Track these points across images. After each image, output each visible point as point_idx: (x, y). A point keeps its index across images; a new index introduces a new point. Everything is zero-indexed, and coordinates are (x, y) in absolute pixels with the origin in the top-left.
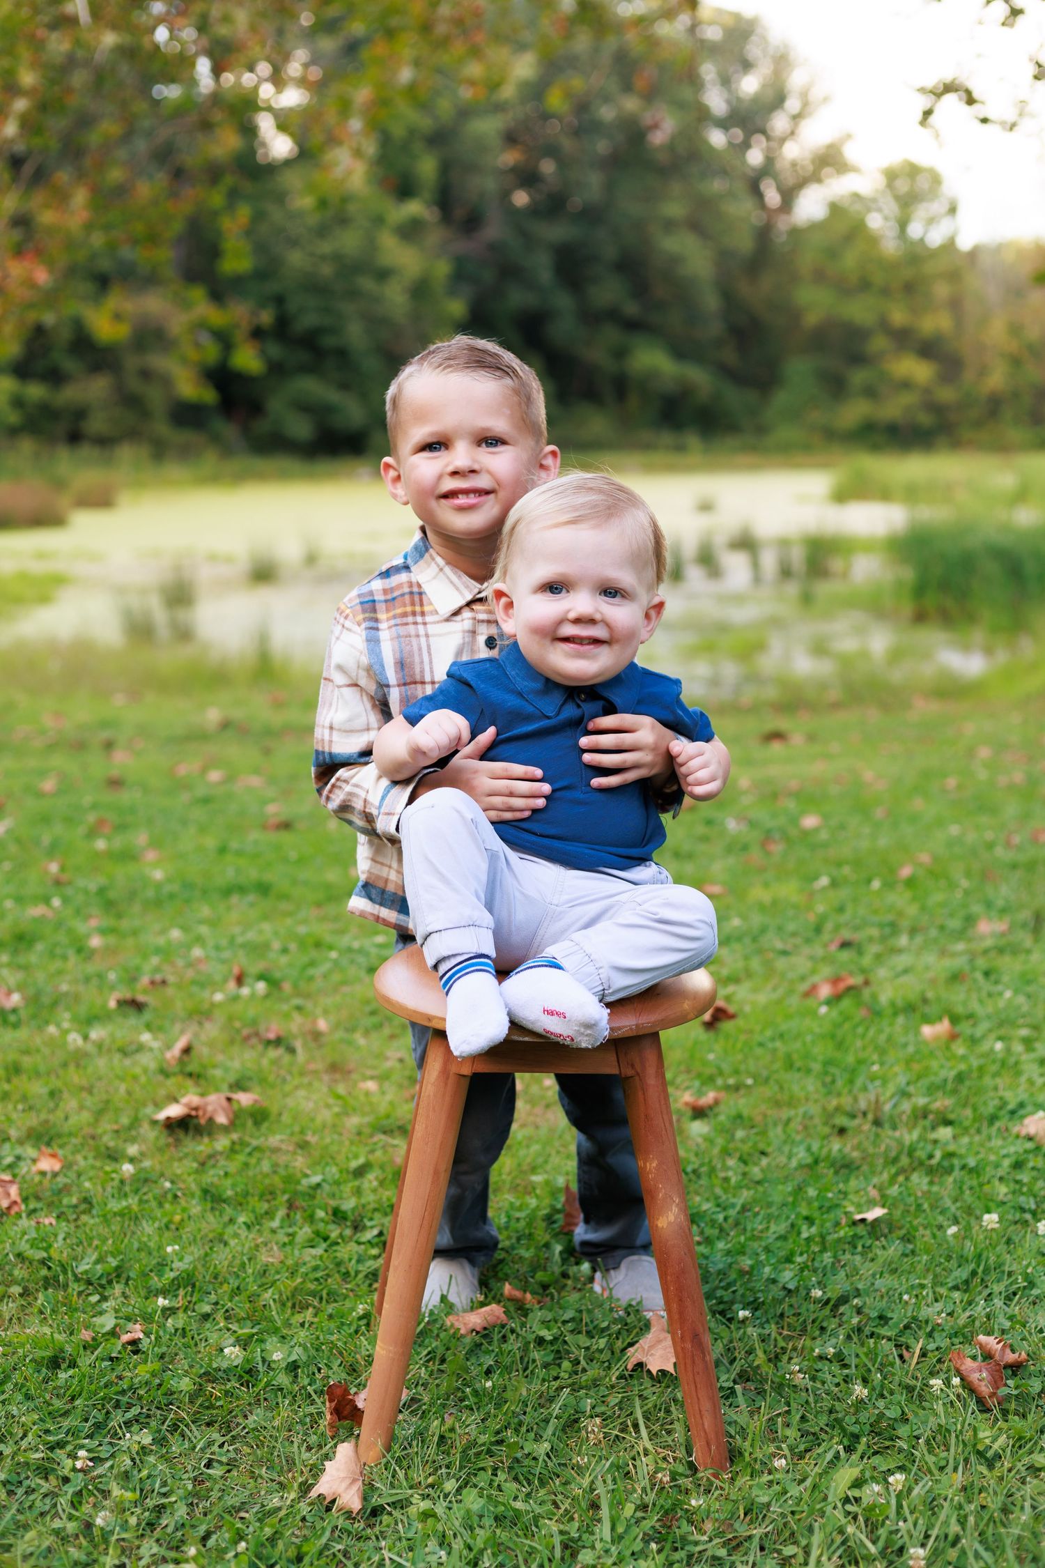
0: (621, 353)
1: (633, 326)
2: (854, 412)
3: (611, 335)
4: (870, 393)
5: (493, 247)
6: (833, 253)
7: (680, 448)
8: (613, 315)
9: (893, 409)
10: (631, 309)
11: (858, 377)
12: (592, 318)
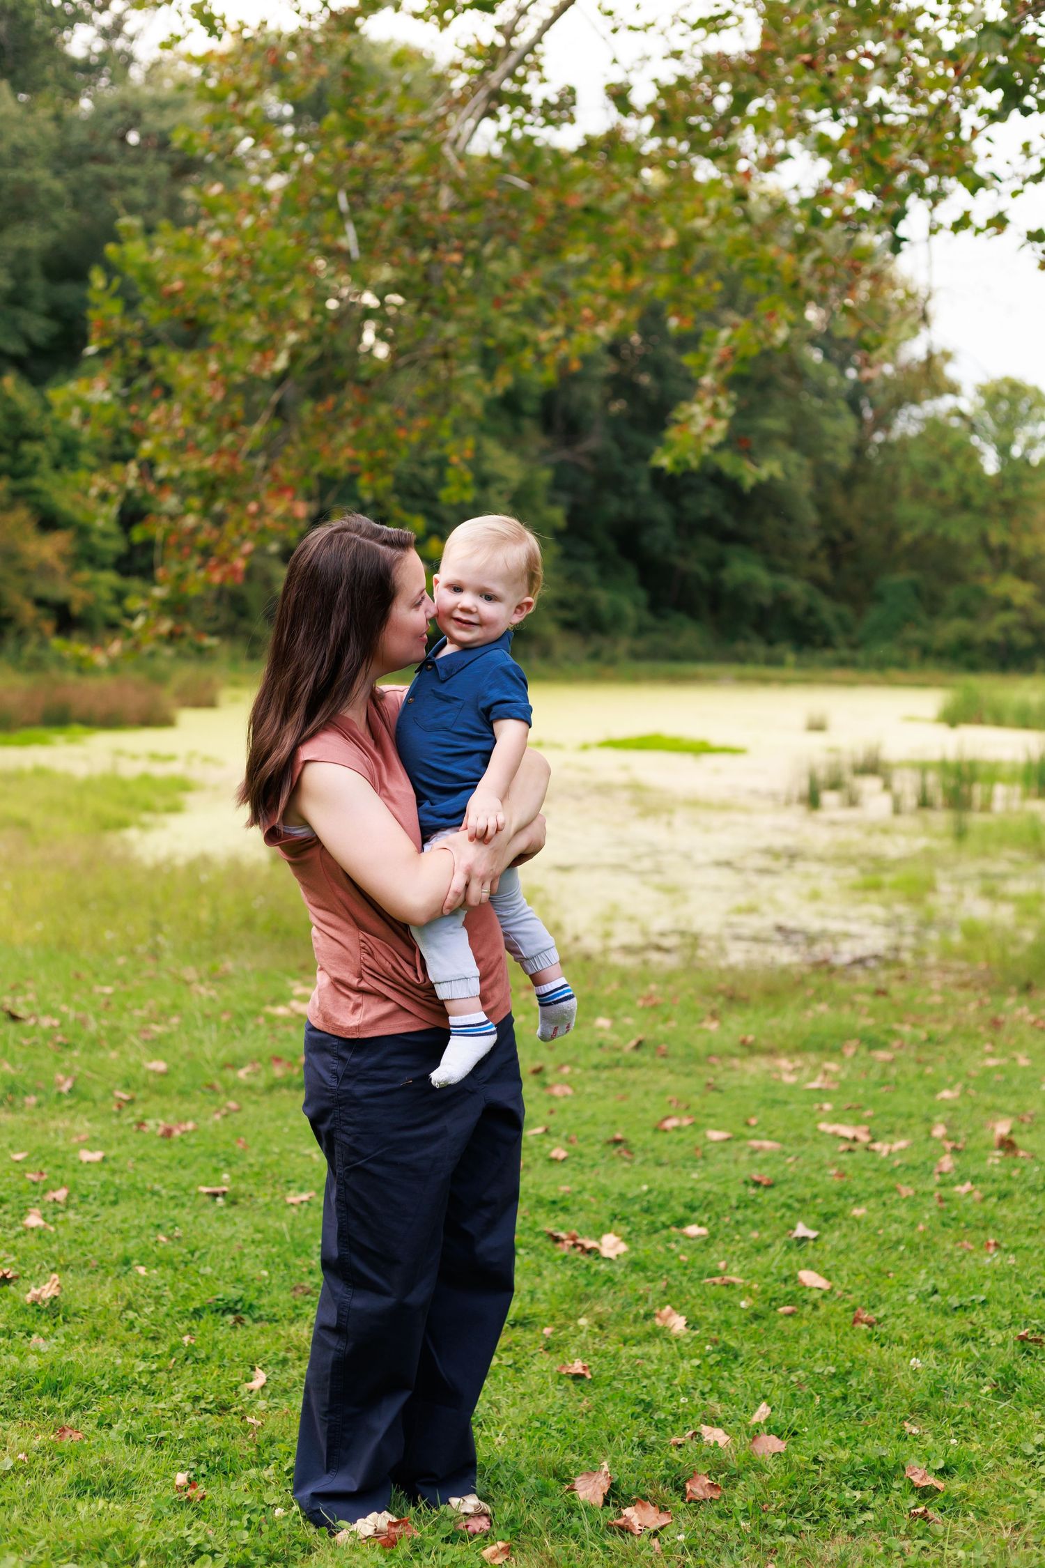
0: (719, 564)
1: (728, 537)
2: (950, 630)
3: (708, 545)
4: (965, 611)
5: (594, 457)
6: (934, 472)
7: (775, 661)
8: (710, 526)
9: (991, 628)
10: (729, 521)
11: (952, 595)
12: (688, 528)
